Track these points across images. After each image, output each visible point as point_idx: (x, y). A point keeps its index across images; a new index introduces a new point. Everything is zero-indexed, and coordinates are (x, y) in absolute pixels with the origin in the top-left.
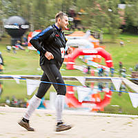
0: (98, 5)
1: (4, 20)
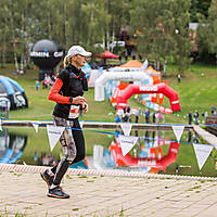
0: (160, 25)
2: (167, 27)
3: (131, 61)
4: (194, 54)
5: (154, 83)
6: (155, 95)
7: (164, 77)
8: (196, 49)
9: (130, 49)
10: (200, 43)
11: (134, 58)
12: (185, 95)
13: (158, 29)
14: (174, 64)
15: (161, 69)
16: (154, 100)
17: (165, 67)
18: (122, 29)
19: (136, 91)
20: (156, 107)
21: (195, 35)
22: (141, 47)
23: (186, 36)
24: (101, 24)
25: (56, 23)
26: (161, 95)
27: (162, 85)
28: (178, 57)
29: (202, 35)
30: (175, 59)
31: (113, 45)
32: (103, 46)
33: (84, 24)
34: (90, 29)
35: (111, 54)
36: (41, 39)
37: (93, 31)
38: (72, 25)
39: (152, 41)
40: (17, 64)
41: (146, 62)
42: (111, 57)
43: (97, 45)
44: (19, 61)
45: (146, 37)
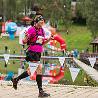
0: (56, 2)
2: (59, 4)
4: (74, 19)
6: (52, 41)
7: (57, 31)
8: (75, 16)
10: (78, 13)
12: (69, 41)
13: (54, 5)
14: (63, 24)
15: (56, 27)
16: (52, 44)
17: (58, 26)
18: (35, 5)
20: (53, 48)
21: (74, 9)
23: (70, 9)
24: (23, 2)
26: (56, 41)
27: (56, 35)
28: (65, 20)
29: (78, 8)
30: (64, 21)
31: (30, 13)
32: (24, 14)
33: (14, 2)
34: (17, 4)
35: (28, 19)
37: (19, 5)
38: (7, 2)
39: (51, 11)
41: (48, 23)
43: (21, 14)
45: (48, 9)
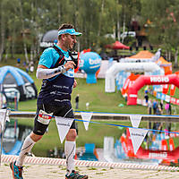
0: (172, 14)
1: (40, 35)
3: (141, 52)
5: (166, 74)
6: (166, 86)
7: (175, 67)
9: (141, 39)
11: (145, 49)
13: (169, 18)
15: (172, 59)
16: (165, 91)
17: (176, 58)
18: (133, 20)
19: (147, 82)
20: (167, 98)
22: (152, 37)
24: (112, 15)
25: (66, 13)
26: (173, 86)
27: (173, 76)
31: (124, 35)
32: (113, 36)
33: (94, 16)
34: (101, 19)
35: (122, 45)
36: (51, 29)
37: (103, 21)
38: (82, 15)
39: (163, 31)
40: (26, 55)
41: (159, 53)
42: (121, 48)
43: (107, 36)
44: (29, 52)
45: (157, 27)
